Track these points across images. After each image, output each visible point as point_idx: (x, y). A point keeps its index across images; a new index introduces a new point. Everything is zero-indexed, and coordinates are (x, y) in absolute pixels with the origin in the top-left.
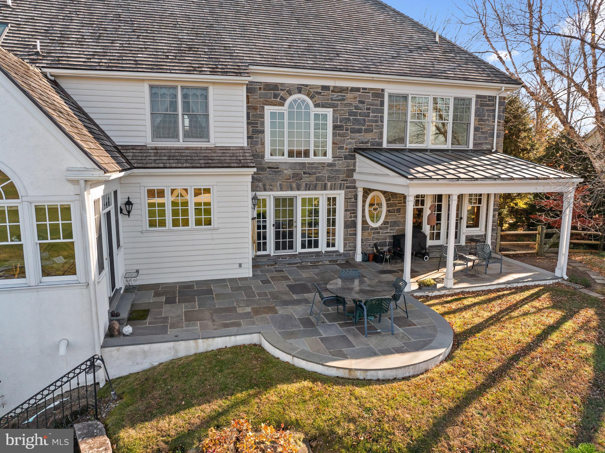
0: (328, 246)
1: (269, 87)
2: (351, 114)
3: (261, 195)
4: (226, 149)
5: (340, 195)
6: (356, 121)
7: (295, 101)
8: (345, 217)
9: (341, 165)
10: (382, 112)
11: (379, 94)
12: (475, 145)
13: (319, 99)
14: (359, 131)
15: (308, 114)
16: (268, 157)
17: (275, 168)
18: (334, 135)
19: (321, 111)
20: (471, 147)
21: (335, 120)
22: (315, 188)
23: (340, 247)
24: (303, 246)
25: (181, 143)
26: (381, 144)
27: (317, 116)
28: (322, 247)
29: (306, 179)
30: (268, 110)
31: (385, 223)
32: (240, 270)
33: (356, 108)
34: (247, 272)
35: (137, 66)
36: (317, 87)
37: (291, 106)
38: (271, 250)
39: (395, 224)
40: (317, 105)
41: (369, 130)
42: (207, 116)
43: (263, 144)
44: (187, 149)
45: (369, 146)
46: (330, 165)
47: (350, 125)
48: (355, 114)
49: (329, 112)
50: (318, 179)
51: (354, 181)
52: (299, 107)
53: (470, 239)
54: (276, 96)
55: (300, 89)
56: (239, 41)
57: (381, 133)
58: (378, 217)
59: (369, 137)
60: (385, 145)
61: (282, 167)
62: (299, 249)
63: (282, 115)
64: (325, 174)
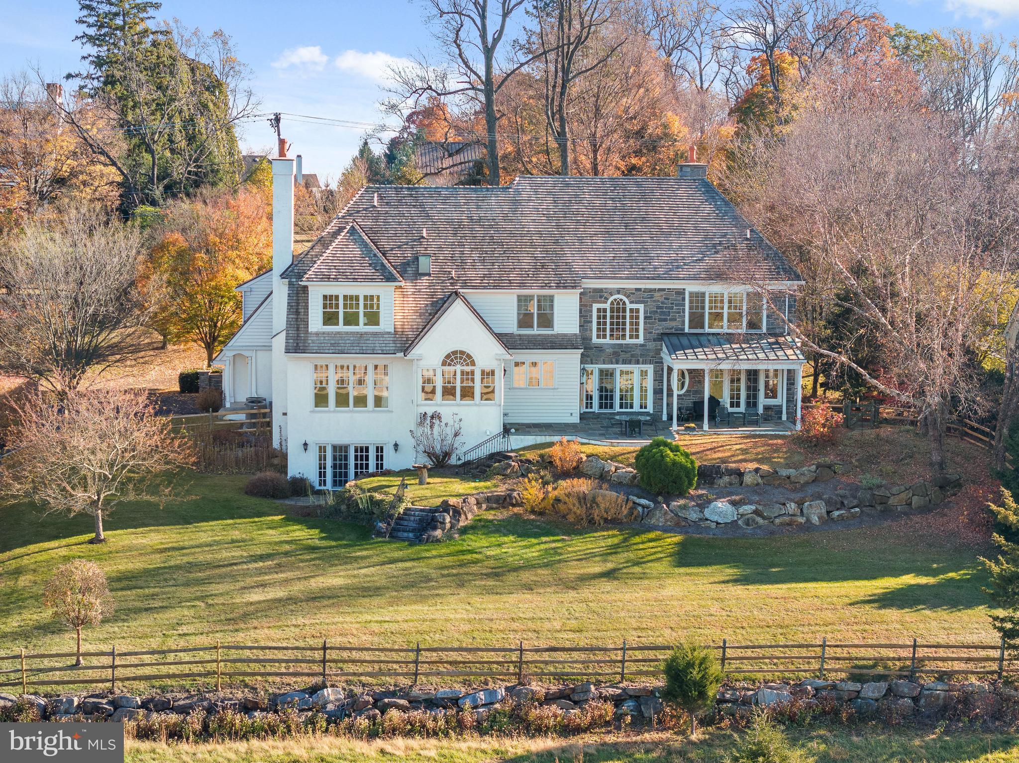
0: (641, 407)
1: (596, 290)
2: (658, 307)
3: (589, 367)
4: (565, 335)
5: (650, 368)
6: (663, 313)
7: (615, 300)
8: (654, 385)
9: (651, 345)
10: (684, 305)
11: (681, 292)
12: (768, 329)
13: (633, 298)
14: (665, 320)
15: (624, 310)
16: (595, 340)
17: (600, 348)
18: (645, 323)
19: (634, 306)
20: (764, 330)
21: (645, 312)
22: (630, 363)
23: (650, 409)
24: (621, 407)
25: (535, 331)
26: (684, 329)
27: (631, 310)
28: (636, 408)
29: (623, 356)
30: (595, 306)
31: (687, 391)
32: (571, 418)
33: (662, 303)
34: (576, 419)
35: (510, 285)
36: (632, 289)
37: (612, 303)
38: (596, 408)
39: (696, 392)
40: (631, 302)
41: (674, 319)
42: (552, 314)
43: (591, 330)
44: (539, 335)
45: (673, 331)
46: (642, 345)
47: (657, 316)
48: (661, 308)
49: (641, 307)
50: (632, 356)
51: (662, 358)
52: (618, 304)
53: (767, 408)
54: (601, 297)
55: (619, 291)
56: (577, 257)
57: (684, 322)
58: (683, 387)
59: (673, 324)
60: (687, 330)
61: (605, 347)
62: (617, 409)
63: (605, 310)
64: (638, 352)
